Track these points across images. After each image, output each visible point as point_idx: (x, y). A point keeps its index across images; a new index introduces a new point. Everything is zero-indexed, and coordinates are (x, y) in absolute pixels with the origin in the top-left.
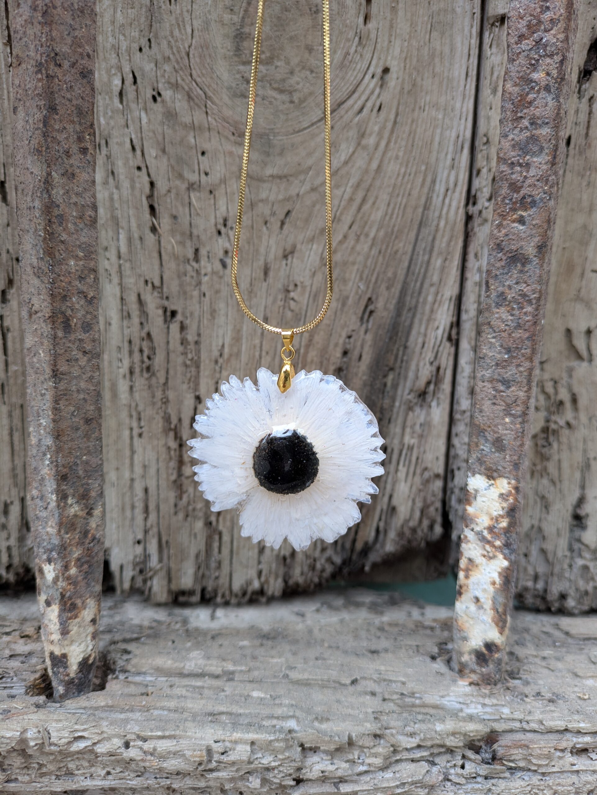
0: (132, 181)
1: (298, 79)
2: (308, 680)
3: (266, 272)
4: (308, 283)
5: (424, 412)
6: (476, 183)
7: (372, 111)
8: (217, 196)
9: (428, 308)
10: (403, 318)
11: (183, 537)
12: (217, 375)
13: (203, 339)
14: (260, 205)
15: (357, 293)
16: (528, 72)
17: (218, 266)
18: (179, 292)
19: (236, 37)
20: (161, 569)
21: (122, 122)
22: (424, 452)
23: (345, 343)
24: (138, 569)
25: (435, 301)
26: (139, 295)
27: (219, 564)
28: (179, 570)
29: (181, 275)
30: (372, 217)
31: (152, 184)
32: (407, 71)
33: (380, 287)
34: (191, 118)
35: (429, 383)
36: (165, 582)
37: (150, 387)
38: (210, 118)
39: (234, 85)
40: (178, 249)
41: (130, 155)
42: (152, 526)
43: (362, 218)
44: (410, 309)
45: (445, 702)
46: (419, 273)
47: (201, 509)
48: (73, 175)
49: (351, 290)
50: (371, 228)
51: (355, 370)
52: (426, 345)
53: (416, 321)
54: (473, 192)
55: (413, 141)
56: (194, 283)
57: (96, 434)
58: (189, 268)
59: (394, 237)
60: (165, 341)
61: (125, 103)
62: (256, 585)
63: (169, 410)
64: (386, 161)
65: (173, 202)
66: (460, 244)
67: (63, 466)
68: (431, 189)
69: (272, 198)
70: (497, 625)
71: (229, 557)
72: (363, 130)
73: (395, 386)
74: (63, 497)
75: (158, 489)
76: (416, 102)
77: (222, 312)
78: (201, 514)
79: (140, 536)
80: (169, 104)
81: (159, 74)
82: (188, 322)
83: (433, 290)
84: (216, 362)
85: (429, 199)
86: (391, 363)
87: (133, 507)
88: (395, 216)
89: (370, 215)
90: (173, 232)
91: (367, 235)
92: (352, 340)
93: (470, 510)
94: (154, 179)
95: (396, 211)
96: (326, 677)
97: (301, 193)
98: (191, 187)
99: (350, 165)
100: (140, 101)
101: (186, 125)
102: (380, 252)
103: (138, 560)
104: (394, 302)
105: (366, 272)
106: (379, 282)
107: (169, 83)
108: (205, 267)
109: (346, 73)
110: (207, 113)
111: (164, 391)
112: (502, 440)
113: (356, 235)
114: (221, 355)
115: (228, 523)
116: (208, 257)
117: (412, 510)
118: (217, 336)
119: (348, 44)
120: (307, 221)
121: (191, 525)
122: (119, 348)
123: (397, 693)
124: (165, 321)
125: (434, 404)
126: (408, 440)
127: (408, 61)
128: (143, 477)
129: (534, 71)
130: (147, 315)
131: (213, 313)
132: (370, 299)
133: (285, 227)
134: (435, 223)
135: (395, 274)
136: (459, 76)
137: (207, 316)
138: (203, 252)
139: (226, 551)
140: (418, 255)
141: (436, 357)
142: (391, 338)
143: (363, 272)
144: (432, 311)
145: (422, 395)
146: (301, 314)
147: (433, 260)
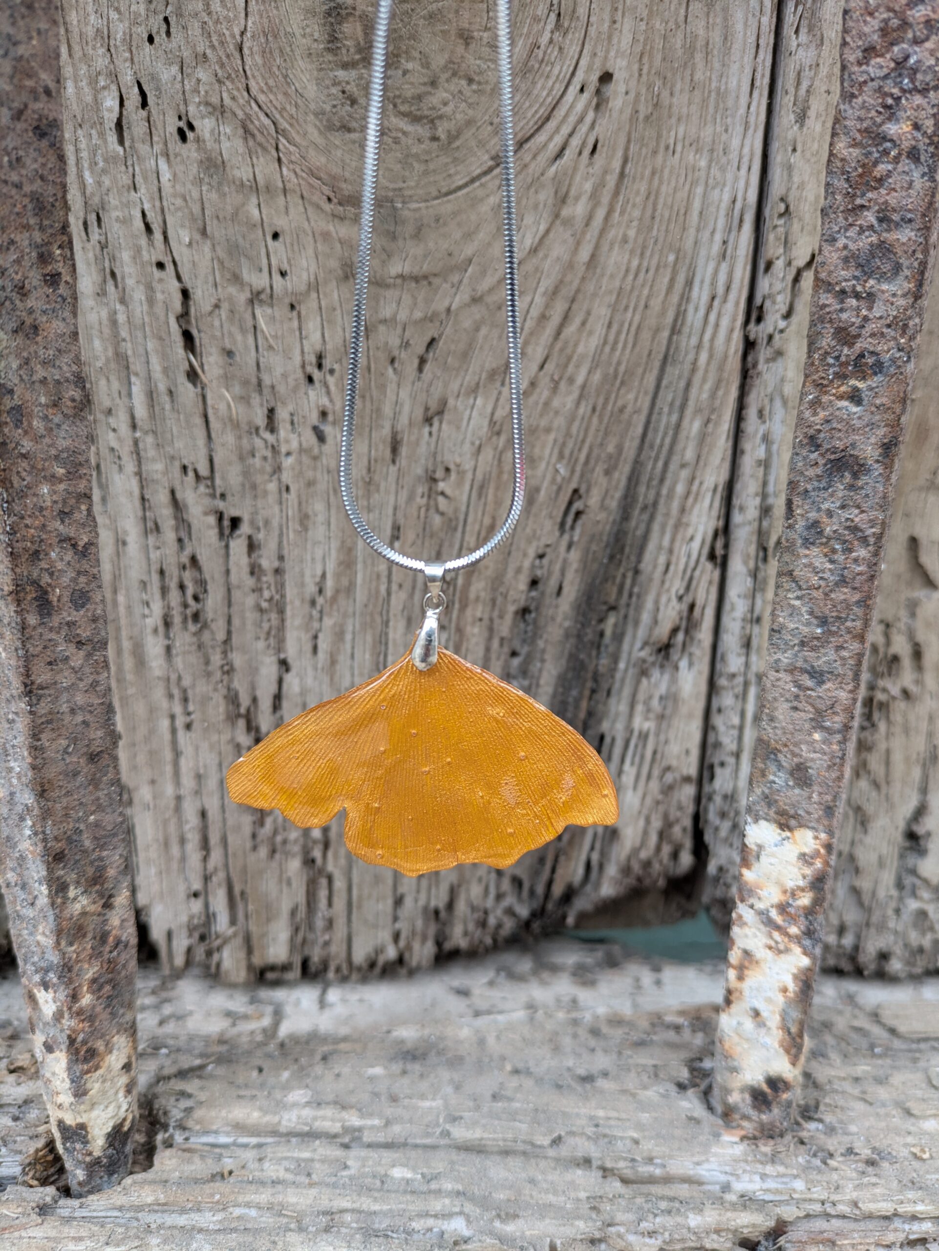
0: (150, 288)
1: (445, 95)
2: (481, 1139)
3: (395, 448)
4: (468, 465)
5: (666, 677)
6: (764, 285)
7: (580, 153)
8: (303, 313)
9: (675, 505)
10: (633, 523)
11: (269, 885)
12: (316, 625)
13: (288, 565)
14: (382, 328)
15: (553, 481)
16: (878, 120)
17: (310, 438)
18: (243, 485)
19: (328, 14)
20: (235, 935)
21: (126, 180)
22: (666, 742)
23: (533, 567)
24: (196, 935)
25: (688, 493)
26: (173, 492)
27: (330, 924)
28: (264, 935)
29: (244, 456)
30: (581, 349)
31: (185, 293)
32: (644, 78)
33: (593, 470)
34: (250, 170)
35: (675, 631)
36: (242, 955)
37: (200, 647)
38: (284, 170)
39: (328, 108)
40: (238, 411)
41: (143, 241)
42: (216, 869)
43: (562, 350)
44: (645, 508)
45: (702, 1172)
46: (661, 446)
47: (296, 841)
48: (35, 328)
49: (544, 477)
50: (577, 367)
51: (551, 612)
52: (672, 568)
53: (656, 527)
54: (758, 301)
55: (654, 210)
56: (269, 469)
57: (110, 776)
58: (258, 443)
59: (618, 382)
60: (223, 569)
61: (127, 144)
62: (391, 953)
63: (236, 684)
64: (605, 248)
65: (226, 326)
66: (734, 393)
67: (56, 838)
68: (685, 297)
69: (402, 316)
70: (787, 1051)
71: (345, 914)
72: (564, 190)
73: (619, 637)
74: (59, 888)
75: (224, 811)
76: (659, 137)
77: (321, 518)
78: (296, 849)
79: (197, 886)
80: (210, 145)
81: (187, 87)
82: (261, 536)
83: (684, 474)
84: (313, 603)
85: (680, 315)
86: (612, 599)
87: (182, 841)
88: (620, 345)
89: (576, 345)
90: (227, 379)
91: (571, 381)
92: (545, 561)
93: (749, 875)
94: (189, 286)
95: (623, 337)
96: (510, 1136)
97: (453, 307)
98: (255, 298)
99: (541, 254)
100: (155, 139)
101: (242, 185)
102: (594, 410)
103: (196, 921)
104: (618, 495)
105: (570, 444)
106: (592, 462)
107: (207, 104)
108: (287, 441)
109: (534, 83)
110: (279, 160)
111: (225, 653)
112: (807, 768)
113: (552, 380)
114: (321, 591)
115: (343, 861)
116: (292, 423)
117: (645, 833)
118: (313, 559)
119: (536, 28)
120: (465, 356)
121: (281, 864)
122: (144, 584)
123: (625, 1159)
124: (221, 534)
125: (683, 664)
126: (640, 723)
127: (645, 60)
128: (197, 793)
129: (889, 119)
130: (189, 526)
131: (304, 519)
132: (576, 491)
133: (427, 367)
134: (691, 357)
135: (620, 448)
136: (739, 86)
137: (294, 525)
138: (282, 414)
139: (340, 903)
140: (660, 414)
141: (688, 588)
142: (612, 557)
143: (564, 444)
144: (683, 510)
145: (664, 649)
146: (457, 519)
147: (685, 423)
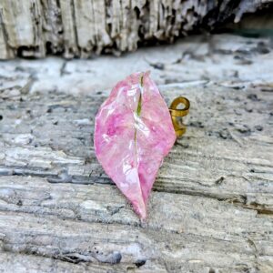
36: (2, 40)
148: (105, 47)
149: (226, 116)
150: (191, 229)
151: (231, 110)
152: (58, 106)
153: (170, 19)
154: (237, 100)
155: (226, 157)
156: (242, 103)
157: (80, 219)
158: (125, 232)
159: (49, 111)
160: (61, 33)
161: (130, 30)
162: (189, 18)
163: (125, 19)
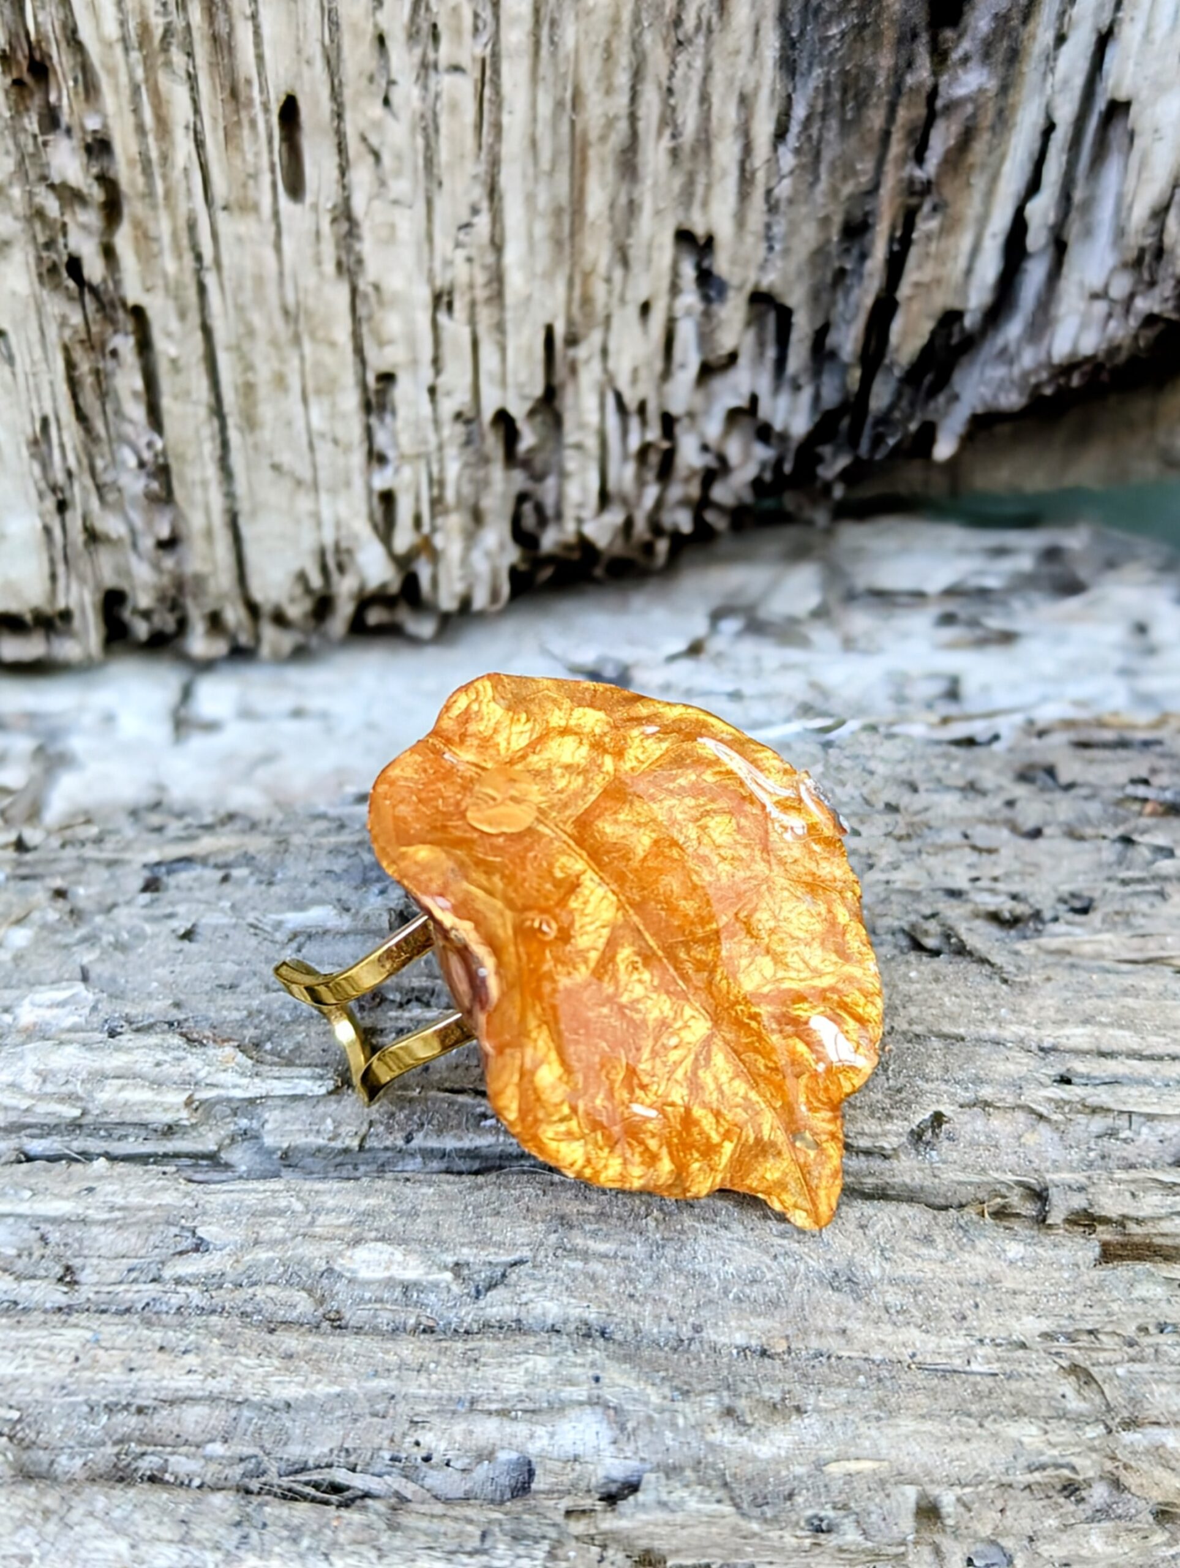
62: (374, 566)
71: (208, 446)
139: (186, 412)
148: (365, 601)
149: (933, 862)
150: (820, 1333)
151: (952, 836)
152: (187, 861)
153: (654, 459)
154: (972, 788)
155: (947, 1028)
156: (996, 803)
157: (338, 1324)
158: (542, 1364)
159: (152, 886)
160: (169, 544)
161: (477, 517)
162: (734, 450)
163: (453, 469)
